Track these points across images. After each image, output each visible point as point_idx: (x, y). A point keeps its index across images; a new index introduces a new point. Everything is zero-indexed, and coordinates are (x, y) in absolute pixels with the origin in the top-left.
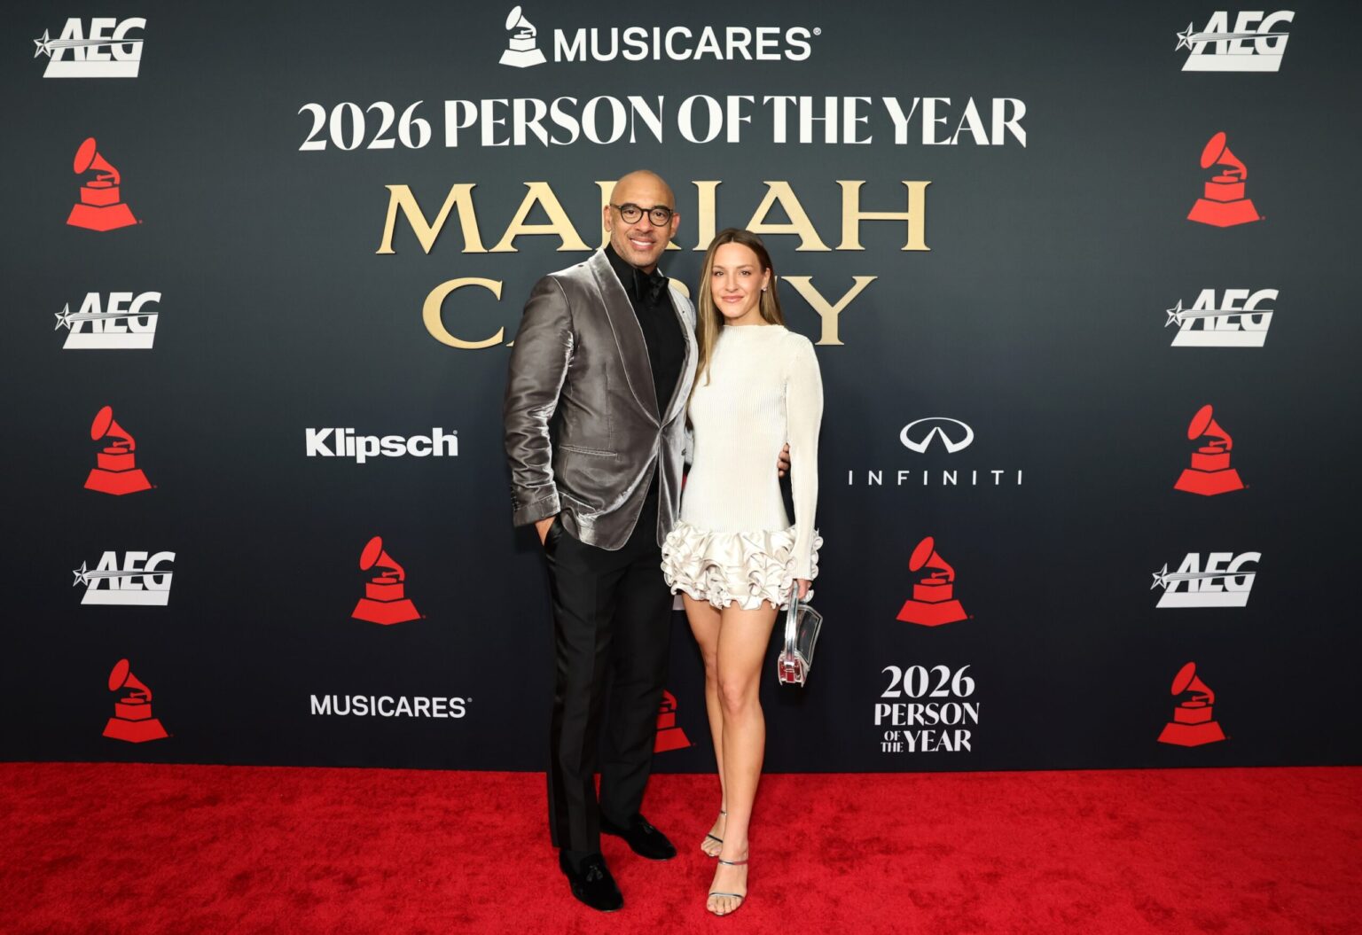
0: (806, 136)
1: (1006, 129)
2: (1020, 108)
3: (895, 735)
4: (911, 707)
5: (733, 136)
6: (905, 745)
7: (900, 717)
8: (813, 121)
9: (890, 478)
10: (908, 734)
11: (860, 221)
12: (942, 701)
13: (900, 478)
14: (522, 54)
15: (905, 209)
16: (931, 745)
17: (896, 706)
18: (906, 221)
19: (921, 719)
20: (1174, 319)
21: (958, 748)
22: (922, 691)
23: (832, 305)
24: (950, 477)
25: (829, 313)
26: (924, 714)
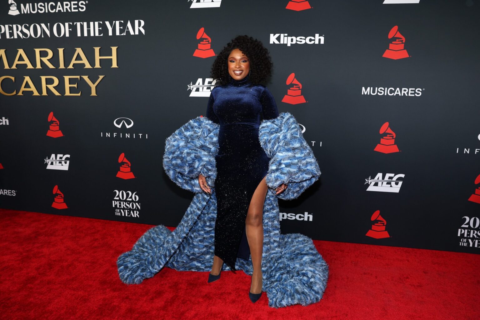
0: (86, 34)
1: (139, 29)
2: (143, 23)
3: (118, 211)
4: (122, 203)
5: (67, 35)
6: (121, 214)
7: (119, 205)
8: (87, 30)
9: (112, 135)
10: (122, 210)
11: (100, 59)
12: (130, 202)
13: (114, 135)
14: (13, 11)
15: (111, 55)
16: (128, 215)
17: (118, 202)
18: (112, 59)
19: (125, 207)
20: (190, 88)
21: (135, 216)
22: (125, 198)
23: (94, 84)
24: (128, 136)
25: (93, 87)
26: (125, 205)
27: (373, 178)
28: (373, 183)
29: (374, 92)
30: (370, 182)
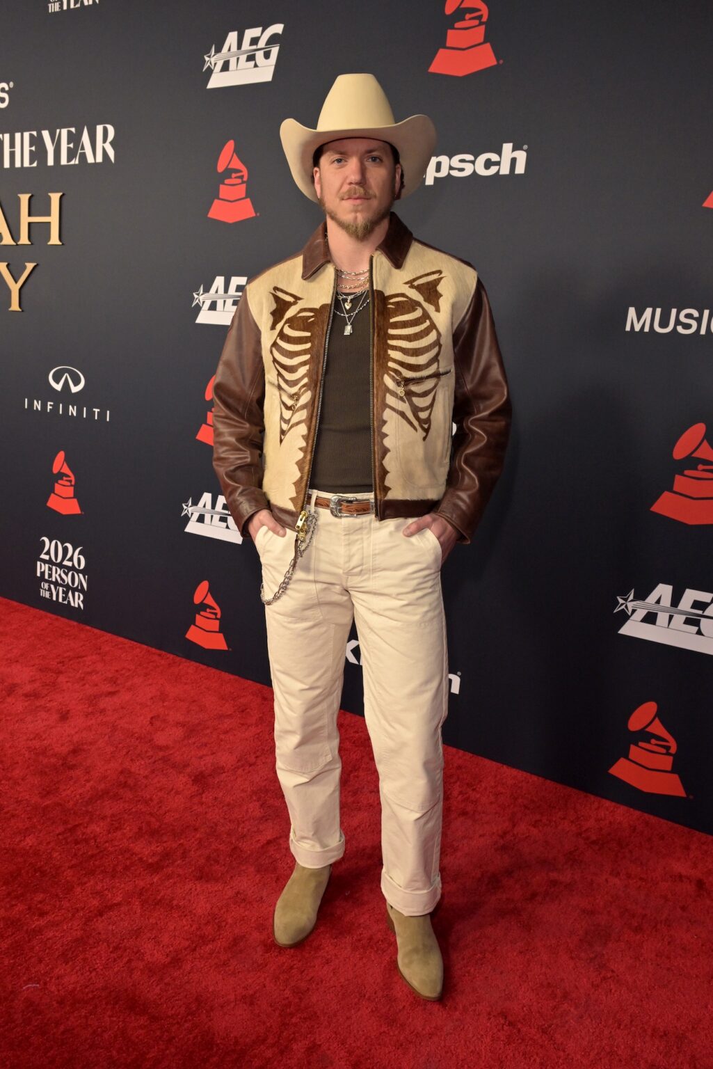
3: (46, 586)
4: (54, 568)
6: (51, 595)
7: (49, 573)
9: (44, 406)
10: (52, 586)
12: (69, 568)
13: (49, 407)
15: (48, 214)
16: (64, 599)
17: (47, 565)
18: (50, 223)
19: (59, 579)
20: (197, 301)
21: (76, 606)
22: (59, 560)
23: (16, 282)
24: (73, 411)
25: (15, 288)
26: (60, 575)
27: (642, 596)
28: (641, 613)
29: (664, 323)
30: (630, 610)
